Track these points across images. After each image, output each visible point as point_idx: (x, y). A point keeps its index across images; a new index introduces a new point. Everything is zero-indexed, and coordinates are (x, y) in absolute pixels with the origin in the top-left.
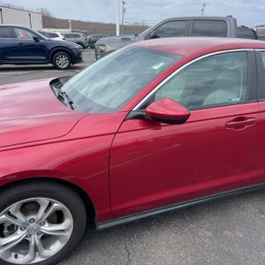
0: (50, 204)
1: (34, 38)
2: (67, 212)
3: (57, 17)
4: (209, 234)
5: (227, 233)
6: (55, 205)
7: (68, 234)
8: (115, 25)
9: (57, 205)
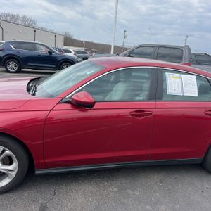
0: (4, 151)
1: (49, 52)
2: (14, 158)
3: (76, 39)
4: (116, 190)
5: (129, 191)
6: (7, 152)
7: (14, 174)
8: (111, 46)
9: (8, 152)
